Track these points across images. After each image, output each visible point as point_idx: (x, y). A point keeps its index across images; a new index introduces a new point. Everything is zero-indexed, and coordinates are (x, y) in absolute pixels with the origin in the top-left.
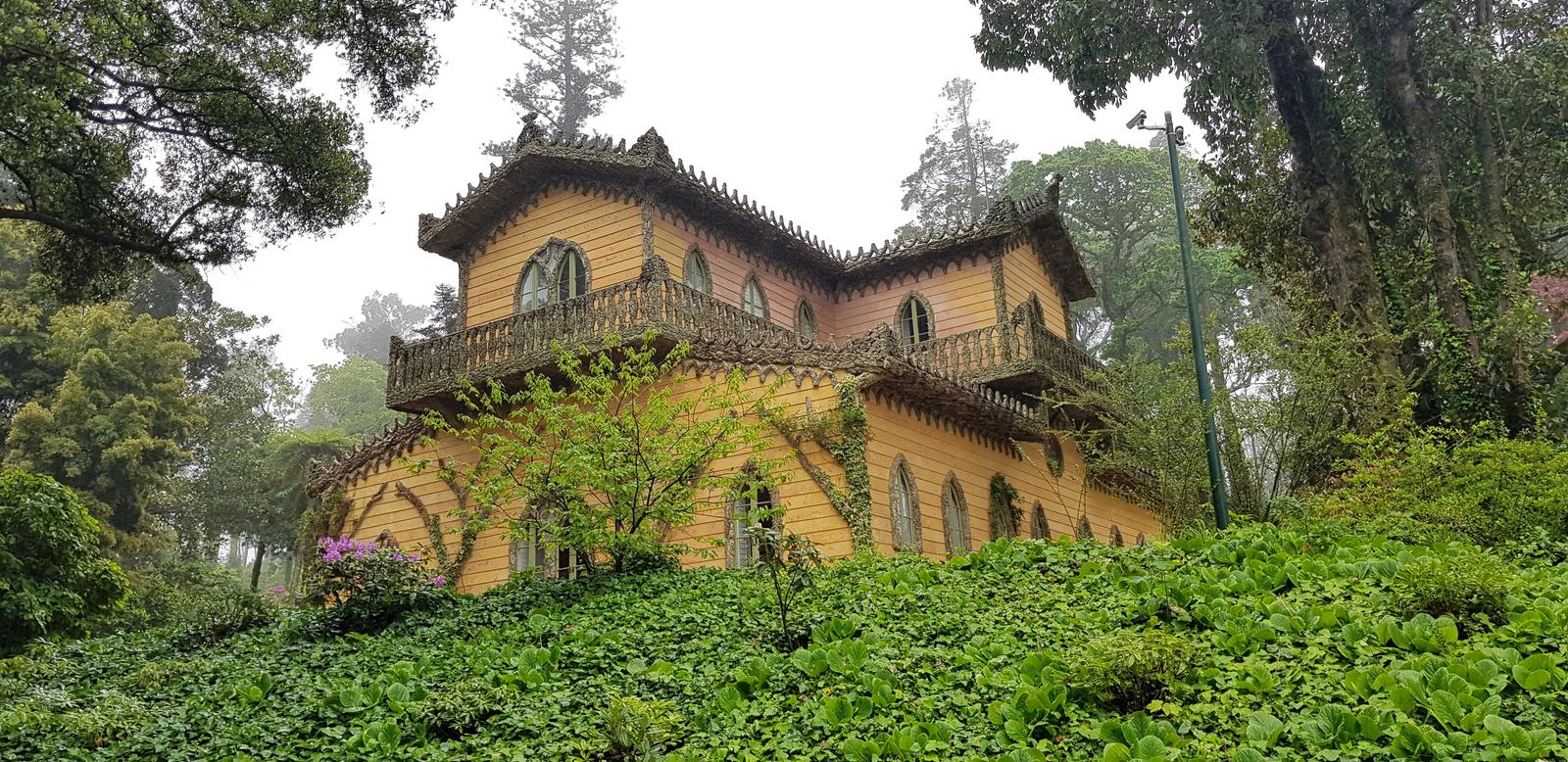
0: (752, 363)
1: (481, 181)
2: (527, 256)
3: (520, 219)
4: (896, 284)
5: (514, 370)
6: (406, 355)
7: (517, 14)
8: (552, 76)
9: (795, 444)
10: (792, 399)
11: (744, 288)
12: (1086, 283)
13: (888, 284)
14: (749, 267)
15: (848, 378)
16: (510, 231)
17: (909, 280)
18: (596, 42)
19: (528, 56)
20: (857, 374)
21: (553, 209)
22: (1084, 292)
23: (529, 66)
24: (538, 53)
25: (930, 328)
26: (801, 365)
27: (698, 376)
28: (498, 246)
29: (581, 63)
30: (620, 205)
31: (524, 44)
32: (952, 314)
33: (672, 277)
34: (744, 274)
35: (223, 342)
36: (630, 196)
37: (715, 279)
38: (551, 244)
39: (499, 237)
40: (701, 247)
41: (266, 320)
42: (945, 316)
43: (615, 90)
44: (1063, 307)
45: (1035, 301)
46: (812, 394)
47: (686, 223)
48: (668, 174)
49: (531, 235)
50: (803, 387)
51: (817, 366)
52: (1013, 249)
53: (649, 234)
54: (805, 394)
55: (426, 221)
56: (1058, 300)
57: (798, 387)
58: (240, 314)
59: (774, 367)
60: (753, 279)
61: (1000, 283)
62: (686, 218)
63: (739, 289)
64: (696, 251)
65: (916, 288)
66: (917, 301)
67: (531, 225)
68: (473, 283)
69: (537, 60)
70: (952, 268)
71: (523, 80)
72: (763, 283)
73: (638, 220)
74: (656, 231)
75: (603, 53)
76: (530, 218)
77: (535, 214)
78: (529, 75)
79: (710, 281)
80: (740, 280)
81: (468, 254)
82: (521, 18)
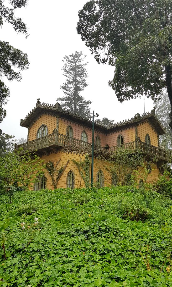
0: (72, 150)
1: (30, 112)
2: (38, 128)
3: (38, 120)
4: (118, 132)
5: (33, 151)
6: (17, 147)
7: (64, 69)
8: (72, 83)
9: (78, 167)
10: (78, 158)
11: (82, 134)
12: (163, 131)
13: (116, 132)
14: (83, 129)
15: (87, 154)
16: (36, 123)
17: (120, 131)
18: (82, 74)
19: (67, 78)
20: (89, 153)
21: (43, 118)
22: (163, 133)
23: (67, 80)
24: (69, 77)
25: (123, 142)
26: (80, 151)
27: (64, 153)
28: (35, 125)
29: (78, 79)
30: (54, 118)
31: (66, 76)
32: (127, 139)
33: (59, 133)
34: (82, 131)
35: (6, 141)
36: (55, 116)
37: (74, 132)
38: (42, 125)
39: (35, 124)
40: (71, 125)
41: (14, 136)
42: (126, 139)
43: (86, 85)
44: (157, 136)
45: (148, 135)
46: (81, 157)
47: (68, 121)
48: (61, 111)
49: (40, 123)
50: (80, 156)
51: (83, 151)
52: (142, 124)
53: (58, 123)
54: (80, 157)
55: (22, 120)
56: (156, 135)
57: (80, 155)
58: (9, 135)
59: (76, 151)
60: (84, 132)
61: (137, 132)
62: (68, 120)
63: (80, 134)
64: (70, 127)
65: (121, 133)
66: (121, 136)
67: (39, 121)
68: (30, 133)
69: (69, 79)
70: (128, 129)
71: (67, 83)
72: (87, 132)
73: (56, 121)
74: (60, 123)
75: (84, 77)
76: (39, 120)
77: (41, 119)
78: (68, 82)
79: (73, 133)
80: (81, 132)
81: (29, 127)
82: (65, 70)
